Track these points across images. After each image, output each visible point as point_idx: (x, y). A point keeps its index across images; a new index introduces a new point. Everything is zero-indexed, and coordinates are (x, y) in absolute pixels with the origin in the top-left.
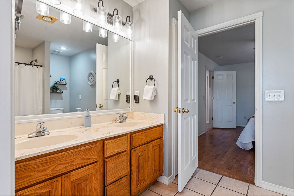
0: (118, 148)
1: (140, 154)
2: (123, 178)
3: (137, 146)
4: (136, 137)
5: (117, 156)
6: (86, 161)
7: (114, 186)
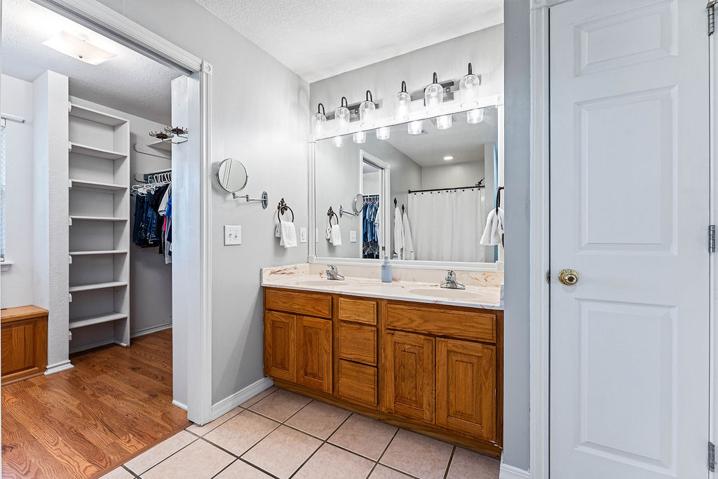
0: (359, 316)
1: (407, 347)
2: (368, 367)
3: (400, 329)
4: (396, 311)
5: (358, 326)
6: (315, 311)
7: (351, 367)
